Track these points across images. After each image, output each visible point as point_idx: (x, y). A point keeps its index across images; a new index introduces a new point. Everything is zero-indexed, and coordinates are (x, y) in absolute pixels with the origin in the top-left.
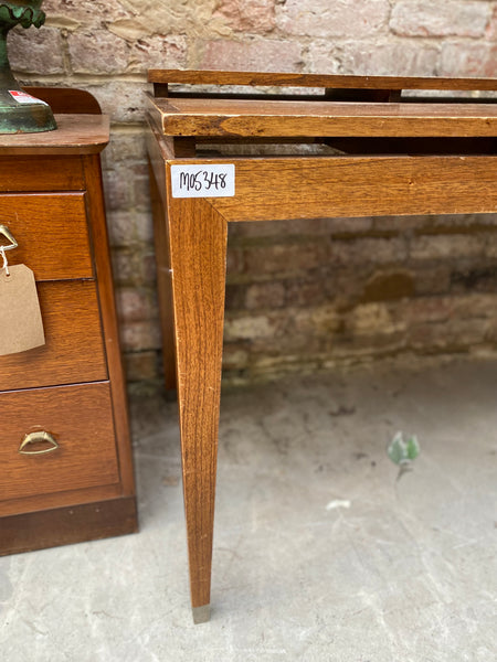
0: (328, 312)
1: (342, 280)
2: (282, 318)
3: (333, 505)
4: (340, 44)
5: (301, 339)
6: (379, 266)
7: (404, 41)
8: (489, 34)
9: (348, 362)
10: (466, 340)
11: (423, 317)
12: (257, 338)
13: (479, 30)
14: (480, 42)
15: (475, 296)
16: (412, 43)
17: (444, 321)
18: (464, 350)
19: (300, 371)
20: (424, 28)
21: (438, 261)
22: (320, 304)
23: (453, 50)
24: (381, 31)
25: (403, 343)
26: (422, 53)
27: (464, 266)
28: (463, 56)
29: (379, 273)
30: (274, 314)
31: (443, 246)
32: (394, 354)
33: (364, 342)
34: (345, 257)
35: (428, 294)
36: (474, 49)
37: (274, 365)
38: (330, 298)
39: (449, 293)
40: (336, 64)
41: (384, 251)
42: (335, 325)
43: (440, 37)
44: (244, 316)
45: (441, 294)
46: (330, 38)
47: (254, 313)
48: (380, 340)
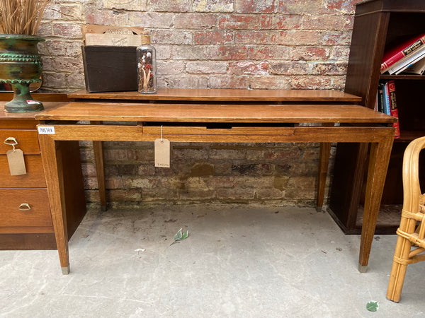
0: (176, 179)
1: (180, 165)
2: (155, 180)
3: (138, 250)
4: (167, 77)
5: (164, 190)
6: (197, 161)
7: (193, 76)
8: (229, 72)
9: (188, 203)
10: (245, 198)
11: (221, 185)
12: (144, 188)
13: (224, 71)
14: (225, 75)
15: (246, 177)
16: (196, 76)
17: (232, 188)
18: (246, 202)
19: (165, 205)
20: (200, 71)
21: (224, 160)
22: (171, 175)
23: (214, 78)
24: (183, 72)
25: (214, 196)
26: (201, 79)
27: (237, 163)
28: (219, 80)
29: (197, 164)
30: (152, 178)
31: (225, 154)
32: (210, 201)
33: (194, 194)
34: (180, 156)
35: (222, 175)
36: (223, 78)
37: (153, 201)
38: (176, 173)
39: (231, 174)
40: (166, 84)
41: (198, 155)
42: (180, 185)
43: (208, 74)
44: (138, 178)
45: (228, 175)
46: (162, 75)
47: (142, 177)
48: (202, 193)
